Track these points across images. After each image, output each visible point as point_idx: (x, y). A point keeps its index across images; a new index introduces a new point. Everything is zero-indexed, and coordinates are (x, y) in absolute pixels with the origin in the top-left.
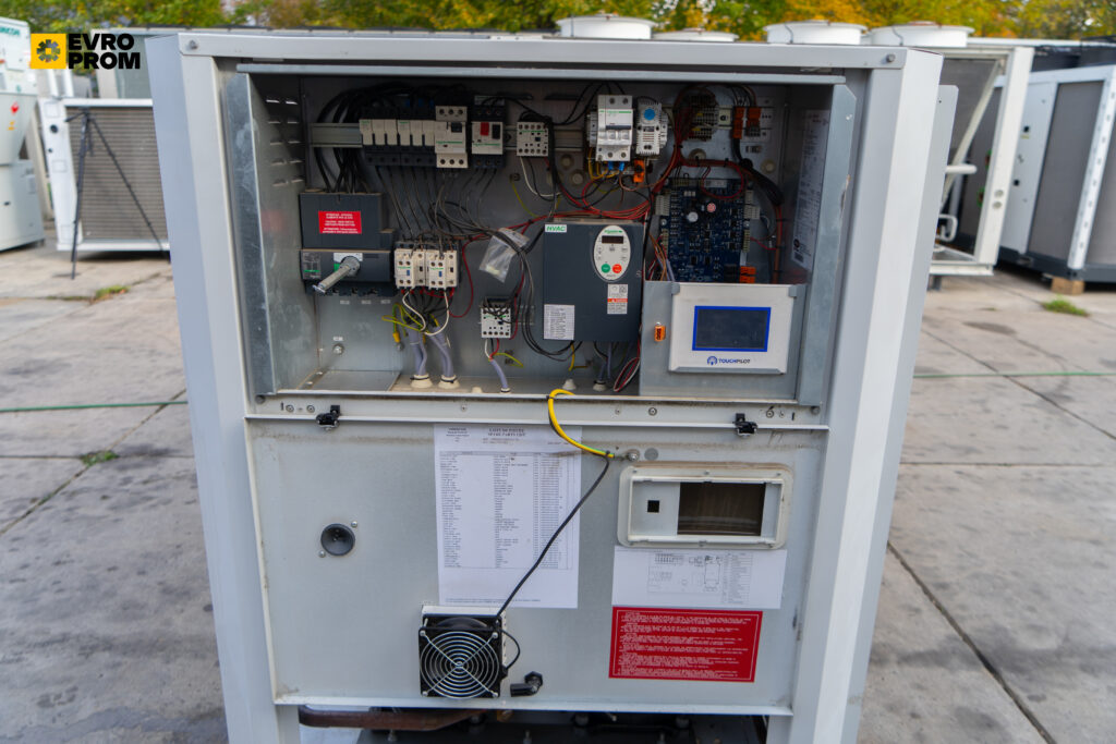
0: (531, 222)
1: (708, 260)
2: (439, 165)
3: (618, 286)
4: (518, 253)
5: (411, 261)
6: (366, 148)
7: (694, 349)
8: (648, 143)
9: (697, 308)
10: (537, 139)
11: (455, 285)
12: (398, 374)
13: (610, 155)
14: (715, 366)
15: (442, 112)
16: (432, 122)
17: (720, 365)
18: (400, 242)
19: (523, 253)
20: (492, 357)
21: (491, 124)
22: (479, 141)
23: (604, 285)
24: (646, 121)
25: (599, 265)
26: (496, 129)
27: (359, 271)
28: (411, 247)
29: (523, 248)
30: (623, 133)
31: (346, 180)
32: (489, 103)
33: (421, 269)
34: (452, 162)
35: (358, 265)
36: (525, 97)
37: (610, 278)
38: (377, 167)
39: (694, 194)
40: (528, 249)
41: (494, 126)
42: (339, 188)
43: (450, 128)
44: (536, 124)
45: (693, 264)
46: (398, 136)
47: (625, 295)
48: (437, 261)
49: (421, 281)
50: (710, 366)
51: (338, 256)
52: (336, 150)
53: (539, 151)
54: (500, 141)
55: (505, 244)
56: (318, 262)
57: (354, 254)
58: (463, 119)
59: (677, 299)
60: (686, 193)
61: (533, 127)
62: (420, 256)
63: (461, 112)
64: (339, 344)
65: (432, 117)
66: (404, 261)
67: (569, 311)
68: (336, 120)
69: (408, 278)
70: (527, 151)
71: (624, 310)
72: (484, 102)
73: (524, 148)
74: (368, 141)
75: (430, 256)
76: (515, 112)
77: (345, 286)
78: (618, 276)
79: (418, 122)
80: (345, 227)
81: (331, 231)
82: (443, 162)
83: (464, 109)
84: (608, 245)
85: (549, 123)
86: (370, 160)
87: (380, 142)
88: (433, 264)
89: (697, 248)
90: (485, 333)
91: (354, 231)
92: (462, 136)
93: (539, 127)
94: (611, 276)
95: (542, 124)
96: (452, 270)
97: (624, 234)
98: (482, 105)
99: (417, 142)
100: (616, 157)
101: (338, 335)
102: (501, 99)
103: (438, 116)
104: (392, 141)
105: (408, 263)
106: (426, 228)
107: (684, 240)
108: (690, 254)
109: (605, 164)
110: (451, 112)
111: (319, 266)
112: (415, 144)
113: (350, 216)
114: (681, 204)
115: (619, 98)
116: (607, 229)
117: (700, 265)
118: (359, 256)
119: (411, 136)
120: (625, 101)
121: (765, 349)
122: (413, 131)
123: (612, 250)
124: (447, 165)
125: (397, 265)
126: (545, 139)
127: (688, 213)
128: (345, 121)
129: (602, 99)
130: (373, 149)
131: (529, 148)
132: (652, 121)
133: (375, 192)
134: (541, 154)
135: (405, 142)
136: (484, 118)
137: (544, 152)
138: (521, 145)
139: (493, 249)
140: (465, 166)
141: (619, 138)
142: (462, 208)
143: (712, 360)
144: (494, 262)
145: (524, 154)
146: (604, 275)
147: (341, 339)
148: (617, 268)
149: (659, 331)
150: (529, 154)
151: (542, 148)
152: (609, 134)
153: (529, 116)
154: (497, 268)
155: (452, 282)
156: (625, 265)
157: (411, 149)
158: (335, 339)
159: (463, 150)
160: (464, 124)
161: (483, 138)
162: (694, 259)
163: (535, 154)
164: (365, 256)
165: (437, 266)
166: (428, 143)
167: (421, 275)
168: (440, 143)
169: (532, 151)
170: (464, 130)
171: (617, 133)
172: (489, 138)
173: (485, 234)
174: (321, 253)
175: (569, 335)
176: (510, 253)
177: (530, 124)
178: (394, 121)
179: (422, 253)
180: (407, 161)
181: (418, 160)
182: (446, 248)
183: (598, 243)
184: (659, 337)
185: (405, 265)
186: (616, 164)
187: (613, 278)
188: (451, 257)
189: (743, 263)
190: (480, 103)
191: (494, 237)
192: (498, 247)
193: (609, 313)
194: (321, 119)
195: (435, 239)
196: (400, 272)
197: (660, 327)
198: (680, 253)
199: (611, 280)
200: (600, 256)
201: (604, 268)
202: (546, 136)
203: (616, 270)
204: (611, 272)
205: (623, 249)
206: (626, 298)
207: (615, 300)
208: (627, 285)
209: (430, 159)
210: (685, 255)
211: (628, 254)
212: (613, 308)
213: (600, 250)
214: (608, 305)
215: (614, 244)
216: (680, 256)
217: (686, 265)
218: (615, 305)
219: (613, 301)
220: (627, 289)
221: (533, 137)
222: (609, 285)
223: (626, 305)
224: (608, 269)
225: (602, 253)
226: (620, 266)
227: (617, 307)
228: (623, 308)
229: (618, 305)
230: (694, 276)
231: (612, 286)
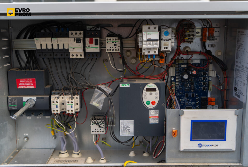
0: (113, 81)
1: (193, 95)
2: (71, 57)
3: (154, 111)
4: (107, 96)
5: (57, 101)
6: (38, 50)
7: (191, 140)
8: (166, 46)
9: (192, 121)
10: (115, 45)
11: (79, 110)
12: (53, 150)
13: (149, 52)
14: (201, 148)
15: (72, 34)
16: (67, 39)
17: (204, 148)
18: (53, 92)
19: (109, 96)
20: (96, 143)
21: (94, 38)
22: (89, 46)
23: (148, 110)
24: (165, 36)
25: (145, 101)
26: (96, 41)
27: (35, 105)
28: (58, 94)
29: (109, 94)
30: (154, 43)
31: (30, 64)
32: (93, 29)
33: (63, 104)
34: (77, 55)
35: (34, 103)
36: (109, 26)
37: (150, 107)
38: (43, 59)
39: (186, 66)
40: (111, 95)
41: (95, 40)
42: (26, 68)
43: (75, 41)
44: (114, 38)
45: (187, 97)
46: (52, 45)
47: (158, 115)
48: (70, 101)
49: (63, 109)
50: (199, 148)
51: (25, 99)
52: (24, 51)
53: (116, 50)
54: (98, 46)
55: (101, 92)
56: (16, 102)
57: (32, 98)
58: (82, 36)
59: (182, 118)
60: (182, 66)
61: (113, 39)
62: (63, 98)
63: (80, 34)
64: (27, 137)
65: (67, 36)
66: (55, 101)
67: (131, 122)
68: (25, 38)
69: (57, 109)
70: (110, 50)
71: (157, 122)
73: (109, 49)
74: (38, 47)
75: (67, 98)
76: (105, 33)
77: (28, 112)
78: (154, 106)
79: (61, 39)
80: (28, 85)
81: (22, 87)
82: (73, 55)
83: (82, 32)
84: (149, 92)
85: (120, 37)
86: (40, 55)
87: (44, 47)
88: (68, 102)
89: (188, 90)
90: (93, 132)
91: (32, 87)
92: (81, 44)
93: (116, 39)
94: (151, 106)
95: (117, 38)
96: (77, 104)
97: (156, 87)
98: (90, 30)
99: (61, 47)
100: (152, 53)
101: (26, 133)
102: (98, 27)
103: (70, 35)
104: (50, 47)
105: (57, 102)
106: (65, 84)
107: (182, 86)
108: (185, 92)
109: (146, 56)
110: (76, 34)
111: (16, 103)
112: (60, 48)
113: (31, 80)
114: (180, 71)
115: (152, 27)
116: (148, 85)
117: (190, 97)
118: (35, 98)
119: (58, 45)
120: (155, 28)
121: (225, 140)
122: (59, 43)
123: (151, 94)
124: (75, 57)
125: (52, 103)
127: (184, 75)
128: (29, 39)
129: (145, 28)
130: (41, 50)
131: (112, 49)
132: (167, 36)
133: (42, 69)
134: (117, 51)
135: (55, 47)
136: (91, 36)
137: (118, 50)
138: (108, 47)
139: (96, 95)
140: (83, 57)
141: (153, 45)
142: (82, 75)
143: (200, 145)
144: (97, 100)
145: (109, 51)
146: (148, 106)
147: (27, 135)
148: (153, 103)
149: (175, 133)
150: (112, 51)
151: (117, 49)
152: (148, 43)
153: (111, 35)
154: (98, 104)
155: (77, 109)
156: (157, 101)
157: (58, 50)
158: (24, 134)
159: (81, 50)
160: (82, 39)
161: (91, 45)
162: (187, 95)
163: (114, 51)
164: (37, 98)
165: (70, 103)
166: (66, 48)
167: (63, 107)
168: (71, 47)
169: (113, 50)
170: (82, 41)
171: (152, 43)
172: (93, 45)
173: (92, 88)
174: (17, 97)
175: (132, 134)
176: (104, 97)
177: (112, 38)
178: (51, 38)
179: (64, 97)
180: (56, 55)
181: (62, 55)
182: (74, 94)
183: (144, 92)
184: (175, 135)
185: (55, 103)
186: (152, 56)
187: (152, 107)
188: (77, 98)
189: (209, 96)
190: (89, 29)
191: (96, 89)
192: (98, 94)
193: (150, 123)
194: (18, 37)
195: (69, 90)
196: (53, 106)
197: (175, 131)
198: (181, 92)
199: (151, 108)
200: (145, 97)
201: (147, 103)
202: (119, 43)
203: (153, 104)
204: (151, 104)
205: (156, 94)
206: (158, 116)
207: (153, 117)
208: (158, 110)
209: (67, 55)
210: (183, 93)
211: (158, 96)
212: (152, 121)
213: (145, 95)
214: (150, 119)
215: (152, 92)
216: (181, 93)
217: (183, 97)
218: (153, 119)
219: (152, 117)
220: (158, 112)
221: (113, 44)
222: (150, 110)
223: (158, 119)
224: (149, 103)
225: (146, 96)
226: (155, 102)
227: (154, 120)
228: (157, 121)
229: (154, 119)
230: (187, 102)
231: (151, 111)
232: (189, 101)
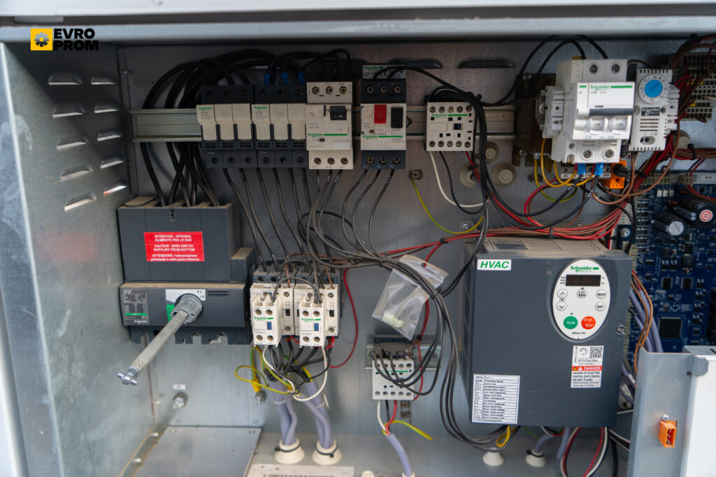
0: (443, 242)
1: (687, 282)
2: (312, 166)
3: (588, 348)
4: (433, 297)
5: (272, 308)
6: (209, 145)
8: (648, 134)
10: (457, 127)
11: (335, 333)
12: (259, 431)
13: (588, 154)
15: (316, 90)
16: (301, 106)
18: (257, 273)
19: (440, 297)
20: (389, 428)
21: (389, 106)
22: (372, 131)
23: (567, 346)
24: (647, 99)
25: (560, 317)
26: (397, 114)
27: (200, 314)
28: (274, 280)
29: (439, 290)
30: (616, 122)
31: (185, 185)
32: (383, 76)
33: (288, 312)
34: (331, 161)
35: (199, 306)
36: (432, 64)
37: (575, 337)
38: (225, 171)
39: (672, 192)
40: (445, 291)
41: (393, 109)
42: (175, 196)
43: (328, 114)
44: (456, 105)
45: (666, 287)
46: (253, 127)
47: (599, 362)
48: (311, 310)
49: (288, 328)
51: (172, 294)
52: (169, 144)
53: (459, 144)
54: (403, 131)
55: (412, 282)
56: (145, 302)
57: (194, 292)
58: (348, 98)
59: (700, 383)
60: (659, 193)
61: (451, 109)
62: (286, 294)
63: (343, 90)
64: (181, 394)
65: (301, 98)
66: (263, 309)
67: (511, 384)
68: (169, 105)
69: (270, 333)
70: (441, 144)
71: (596, 382)
72: (377, 74)
73: (437, 140)
74: (210, 136)
75: (299, 295)
76: (419, 85)
77: (185, 333)
78: (590, 333)
79: (283, 106)
80: (181, 253)
81: (162, 258)
82: (318, 161)
83: (348, 85)
84: (578, 288)
85: (475, 102)
86: (214, 160)
87: (227, 136)
88: (306, 313)
89: (673, 267)
90: (378, 393)
91: (194, 258)
92: (346, 125)
93: (460, 109)
94: (578, 333)
95: (464, 105)
96: (332, 313)
97: (601, 272)
98: (374, 79)
99: (281, 135)
100: (597, 158)
101: (179, 383)
102: (401, 69)
103: (311, 97)
104: (245, 135)
105: (269, 312)
106: (293, 249)
107: (653, 256)
110: (329, 90)
111: (145, 308)
112: (277, 137)
113: (190, 236)
114: (651, 208)
115: (605, 65)
116: (574, 264)
117: (676, 290)
118: (200, 293)
119: (272, 127)
120: (616, 68)
122: (274, 120)
123: (582, 295)
124: (324, 165)
125: (254, 314)
126: (468, 125)
127: (668, 223)
128: (181, 106)
129: (578, 67)
130: (219, 146)
131: (445, 139)
132: (657, 99)
133: (222, 203)
134: (463, 148)
135: (263, 135)
136: (378, 98)
137: (467, 144)
138: (432, 135)
139: (393, 289)
140: (350, 166)
141: (610, 129)
142: (346, 220)
144: (396, 307)
145: (437, 148)
146: (568, 332)
147: (183, 387)
148: (588, 322)
150: (445, 148)
151: (464, 139)
152: (593, 122)
153: (447, 94)
154: (399, 318)
155: (331, 329)
156: (600, 318)
157: (273, 145)
158: (175, 387)
159: (347, 146)
160: (349, 107)
161: (379, 128)
162: (667, 282)
163: (454, 148)
164: (210, 293)
165: (312, 316)
166: (297, 136)
167: (288, 321)
168: (314, 135)
169: (450, 144)
170: (349, 115)
171: (606, 121)
172: (386, 128)
173: (381, 266)
174: (148, 290)
175: (510, 416)
176: (421, 297)
177: (447, 105)
178: (248, 105)
179: (290, 291)
180: (266, 160)
181: (282, 160)
182: (323, 281)
183: (560, 286)
184: (670, 440)
185: (264, 314)
186: (593, 167)
187: (581, 337)
188: (331, 295)
190: (371, 77)
191: (394, 271)
192: (401, 286)
193: (572, 386)
194: (149, 104)
195: (307, 267)
196: (258, 325)
197: (669, 426)
198: (648, 274)
199: (578, 339)
200: (562, 304)
201: (568, 323)
202: (470, 121)
203: (587, 325)
204: (579, 328)
205: (599, 294)
206: (601, 364)
207: (583, 368)
208: (603, 347)
209: (300, 158)
210: (655, 276)
211: (607, 301)
212: (580, 380)
213: (563, 296)
214: (573, 375)
215: (585, 287)
216: (648, 278)
217: (655, 289)
218: (583, 375)
219: (580, 369)
220: (602, 352)
221: (451, 124)
222: (574, 347)
223: (600, 375)
224: (574, 323)
225: (566, 300)
226: (593, 319)
227: (587, 378)
228: (595, 379)
229: (587, 374)
230: (667, 305)
231: (580, 348)
232: (671, 300)
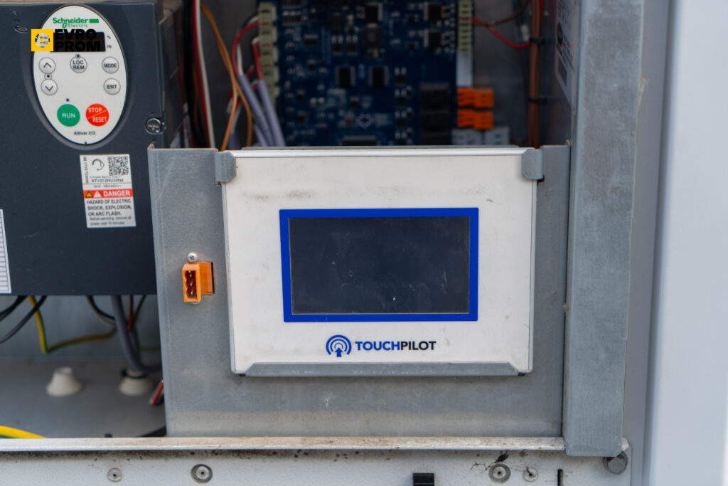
1: (378, 74)
3: (104, 158)
7: (288, 318)
9: (285, 215)
14: (345, 359)
17: (358, 357)
25: (50, 107)
37: (80, 140)
47: (126, 182)
50: (333, 359)
59: (231, 194)
71: (126, 217)
78: (102, 132)
84: (69, 56)
89: (351, 47)
94: (82, 133)
97: (103, 26)
107: (316, 28)
108: (336, 61)
116: (60, 14)
117: (361, 88)
121: (473, 316)
123: (78, 67)
143: (338, 345)
146: (66, 132)
148: (97, 114)
149: (191, 276)
156: (115, 106)
162: (345, 75)
175: (1, 282)
184: (192, 290)
187: (91, 140)
189: (464, 78)
193: (90, 224)
198: (312, 62)
199: (86, 144)
200: (49, 83)
201: (64, 115)
203: (95, 119)
204: (84, 124)
205: (106, 66)
206: (130, 186)
207: (101, 192)
208: (128, 156)
210: (323, 65)
211: (120, 77)
212: (100, 214)
213: (48, 70)
214: (87, 205)
215: (82, 54)
216: (312, 68)
217: (327, 87)
218: (104, 205)
219: (97, 195)
220: (129, 165)
222: (82, 157)
223: (132, 204)
224: (73, 115)
225: (54, 76)
226: (104, 108)
227: (111, 211)
228: (124, 213)
229: (110, 204)
230: (350, 115)
231: (90, 158)
232: (356, 107)
